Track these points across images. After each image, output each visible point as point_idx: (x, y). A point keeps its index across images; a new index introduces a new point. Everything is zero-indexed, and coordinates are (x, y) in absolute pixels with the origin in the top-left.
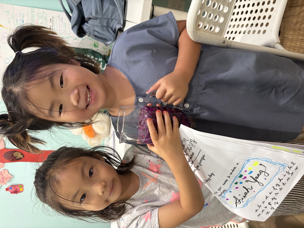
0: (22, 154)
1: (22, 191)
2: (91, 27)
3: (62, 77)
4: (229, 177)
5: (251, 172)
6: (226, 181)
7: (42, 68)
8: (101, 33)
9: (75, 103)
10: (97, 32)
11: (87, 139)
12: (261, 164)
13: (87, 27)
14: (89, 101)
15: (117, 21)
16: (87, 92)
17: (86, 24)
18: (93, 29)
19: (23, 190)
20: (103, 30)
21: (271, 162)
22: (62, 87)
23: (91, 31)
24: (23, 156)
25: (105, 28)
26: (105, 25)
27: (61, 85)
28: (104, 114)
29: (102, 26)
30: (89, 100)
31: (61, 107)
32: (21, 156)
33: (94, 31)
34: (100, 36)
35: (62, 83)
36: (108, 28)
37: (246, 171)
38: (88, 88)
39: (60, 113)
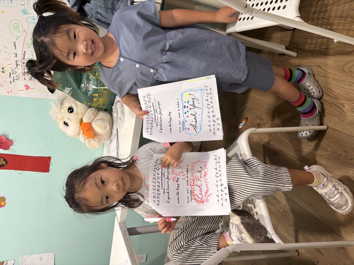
0: (4, 160)
1: (4, 206)
2: (94, 8)
3: (75, 33)
4: (179, 110)
5: (188, 102)
6: (179, 113)
7: (62, 26)
8: (104, 16)
9: (85, 51)
10: (100, 14)
11: (85, 140)
12: (190, 94)
13: (89, 8)
14: (93, 51)
15: (123, 3)
16: (92, 44)
17: (87, 4)
18: (96, 10)
19: (5, 204)
20: (107, 12)
21: (194, 91)
22: (75, 40)
23: (94, 13)
24: (7, 163)
25: (110, 11)
26: (110, 6)
27: (74, 38)
28: (105, 112)
29: (106, 8)
30: (93, 49)
31: (75, 54)
32: (4, 163)
33: (97, 12)
34: (104, 20)
35: (75, 37)
36: (113, 10)
37: (185, 102)
38: (93, 42)
39: (74, 58)
